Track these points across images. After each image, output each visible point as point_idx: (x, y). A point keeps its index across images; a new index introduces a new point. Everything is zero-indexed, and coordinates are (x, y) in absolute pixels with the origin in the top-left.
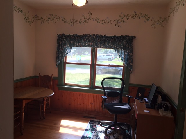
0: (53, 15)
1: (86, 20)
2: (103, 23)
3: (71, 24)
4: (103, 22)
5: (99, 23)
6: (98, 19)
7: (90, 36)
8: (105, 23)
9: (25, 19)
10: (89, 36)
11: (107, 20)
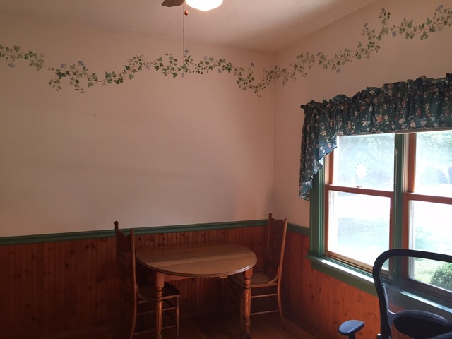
0: (302, 56)
1: (372, 40)
2: (425, 34)
3: (337, 66)
4: (427, 28)
5: (412, 37)
6: (409, 25)
7: (378, 91)
8: (432, 30)
9: (238, 83)
10: (372, 92)
11: (439, 15)
